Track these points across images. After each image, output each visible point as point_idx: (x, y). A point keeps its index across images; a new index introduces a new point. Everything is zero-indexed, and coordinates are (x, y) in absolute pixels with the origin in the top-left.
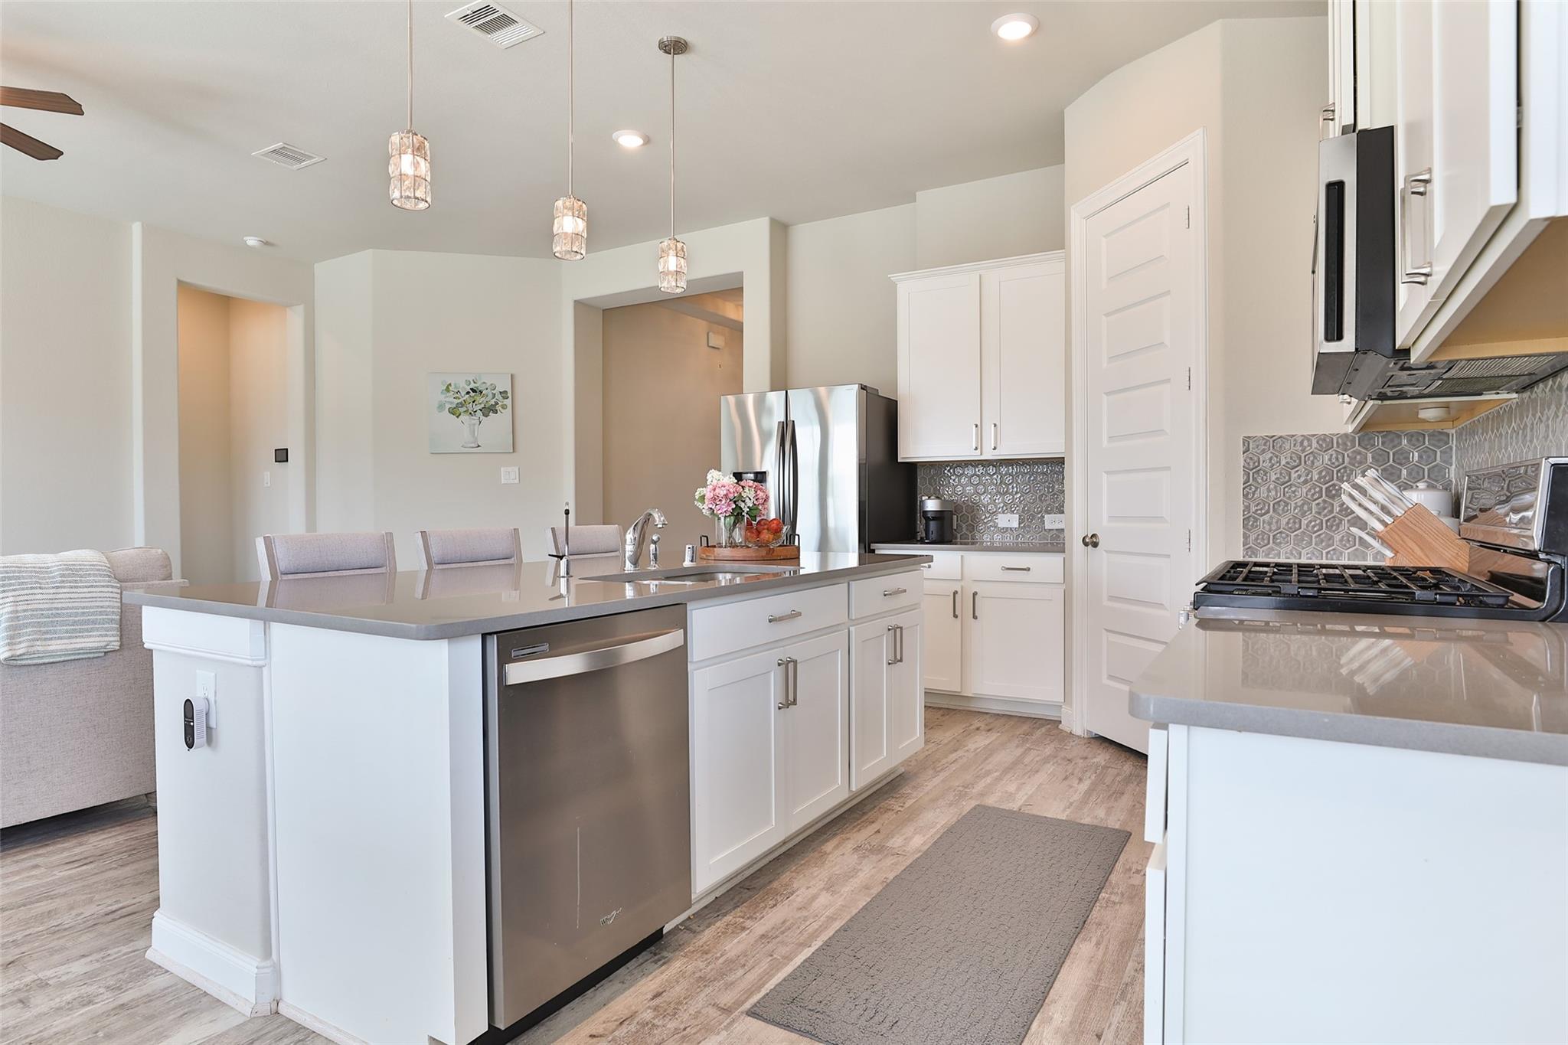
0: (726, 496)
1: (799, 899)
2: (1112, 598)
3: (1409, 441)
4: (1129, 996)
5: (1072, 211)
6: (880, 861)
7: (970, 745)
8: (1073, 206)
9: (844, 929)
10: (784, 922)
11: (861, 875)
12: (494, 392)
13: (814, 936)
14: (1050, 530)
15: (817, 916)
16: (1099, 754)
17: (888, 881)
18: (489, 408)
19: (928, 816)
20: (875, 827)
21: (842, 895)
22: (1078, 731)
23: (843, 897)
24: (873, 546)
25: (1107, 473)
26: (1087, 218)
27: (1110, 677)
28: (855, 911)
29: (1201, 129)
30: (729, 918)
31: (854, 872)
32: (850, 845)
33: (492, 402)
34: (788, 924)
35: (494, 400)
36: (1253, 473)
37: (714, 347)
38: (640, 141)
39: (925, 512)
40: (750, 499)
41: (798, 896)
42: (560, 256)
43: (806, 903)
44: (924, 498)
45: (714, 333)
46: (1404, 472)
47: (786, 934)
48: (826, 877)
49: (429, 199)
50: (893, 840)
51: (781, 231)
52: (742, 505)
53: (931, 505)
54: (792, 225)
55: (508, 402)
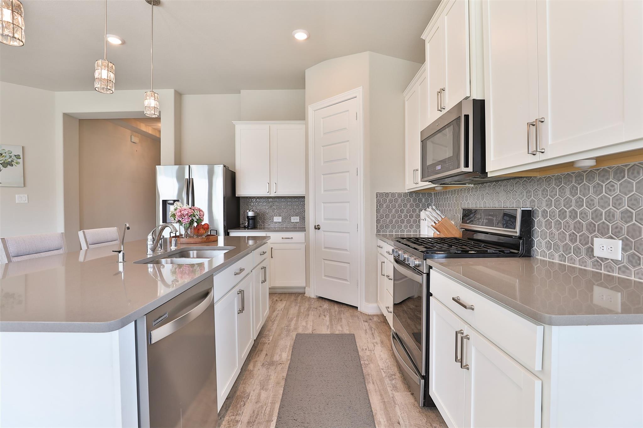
0: (187, 214)
1: (253, 398)
2: (325, 248)
3: (422, 195)
4: (396, 402)
5: (309, 107)
6: (275, 369)
7: (278, 308)
8: (310, 105)
9: (281, 407)
10: (254, 412)
11: (272, 377)
12: (11, 155)
13: (271, 415)
14: (293, 222)
15: (266, 404)
16: (324, 304)
17: (285, 378)
18: (7, 163)
19: (282, 343)
20: (264, 353)
21: (270, 390)
22: (313, 296)
23: (271, 390)
24: (229, 231)
25: (323, 203)
26: (315, 111)
27: (325, 276)
28: (281, 397)
29: (362, 87)
30: (227, 418)
31: (268, 378)
32: (259, 365)
33: (10, 160)
34: (256, 412)
35: (11, 159)
36: (379, 205)
37: (133, 142)
38: (120, 42)
39: (248, 217)
40: (197, 215)
41: (252, 396)
42: (98, 90)
43: (257, 399)
44: (247, 211)
45: (134, 136)
46: (421, 205)
47: (258, 418)
48: (258, 383)
49: (24, 40)
50: (275, 357)
51: (179, 96)
52: (194, 218)
53: (251, 214)
54: (183, 94)
55: (21, 161)
